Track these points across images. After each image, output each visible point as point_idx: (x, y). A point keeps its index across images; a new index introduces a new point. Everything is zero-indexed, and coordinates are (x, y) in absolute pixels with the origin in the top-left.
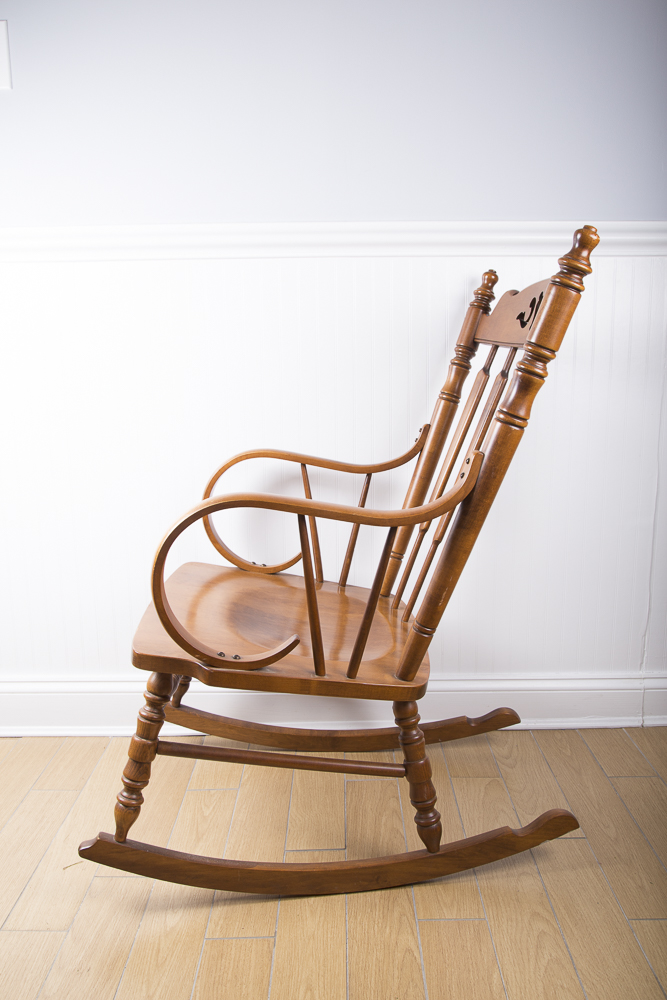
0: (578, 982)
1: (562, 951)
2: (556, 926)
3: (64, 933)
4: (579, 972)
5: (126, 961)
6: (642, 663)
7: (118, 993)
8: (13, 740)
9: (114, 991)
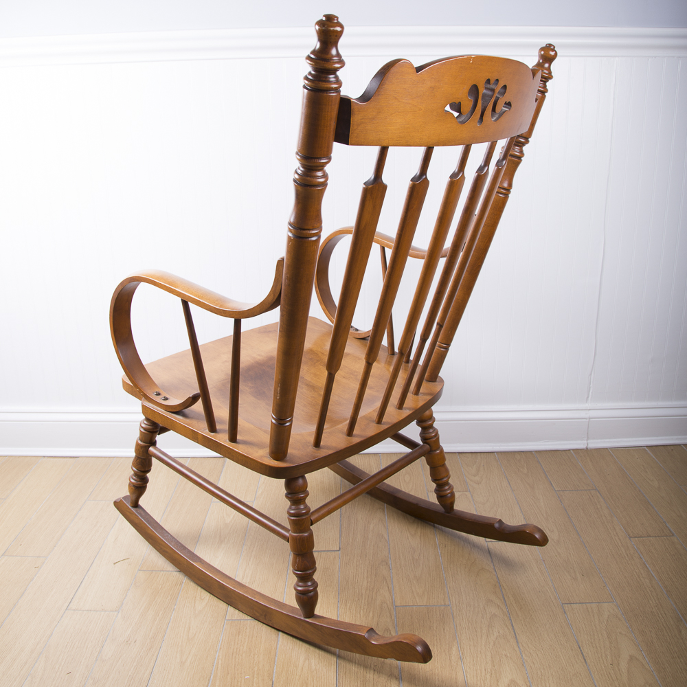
0: (518, 652)
1: (508, 629)
2: (505, 610)
3: (116, 613)
4: (520, 644)
5: (164, 636)
6: (588, 397)
7: (159, 659)
8: (71, 459)
9: (155, 658)
